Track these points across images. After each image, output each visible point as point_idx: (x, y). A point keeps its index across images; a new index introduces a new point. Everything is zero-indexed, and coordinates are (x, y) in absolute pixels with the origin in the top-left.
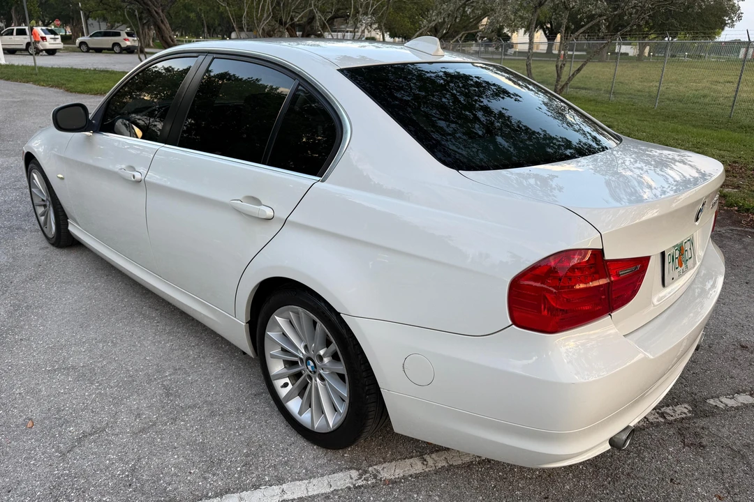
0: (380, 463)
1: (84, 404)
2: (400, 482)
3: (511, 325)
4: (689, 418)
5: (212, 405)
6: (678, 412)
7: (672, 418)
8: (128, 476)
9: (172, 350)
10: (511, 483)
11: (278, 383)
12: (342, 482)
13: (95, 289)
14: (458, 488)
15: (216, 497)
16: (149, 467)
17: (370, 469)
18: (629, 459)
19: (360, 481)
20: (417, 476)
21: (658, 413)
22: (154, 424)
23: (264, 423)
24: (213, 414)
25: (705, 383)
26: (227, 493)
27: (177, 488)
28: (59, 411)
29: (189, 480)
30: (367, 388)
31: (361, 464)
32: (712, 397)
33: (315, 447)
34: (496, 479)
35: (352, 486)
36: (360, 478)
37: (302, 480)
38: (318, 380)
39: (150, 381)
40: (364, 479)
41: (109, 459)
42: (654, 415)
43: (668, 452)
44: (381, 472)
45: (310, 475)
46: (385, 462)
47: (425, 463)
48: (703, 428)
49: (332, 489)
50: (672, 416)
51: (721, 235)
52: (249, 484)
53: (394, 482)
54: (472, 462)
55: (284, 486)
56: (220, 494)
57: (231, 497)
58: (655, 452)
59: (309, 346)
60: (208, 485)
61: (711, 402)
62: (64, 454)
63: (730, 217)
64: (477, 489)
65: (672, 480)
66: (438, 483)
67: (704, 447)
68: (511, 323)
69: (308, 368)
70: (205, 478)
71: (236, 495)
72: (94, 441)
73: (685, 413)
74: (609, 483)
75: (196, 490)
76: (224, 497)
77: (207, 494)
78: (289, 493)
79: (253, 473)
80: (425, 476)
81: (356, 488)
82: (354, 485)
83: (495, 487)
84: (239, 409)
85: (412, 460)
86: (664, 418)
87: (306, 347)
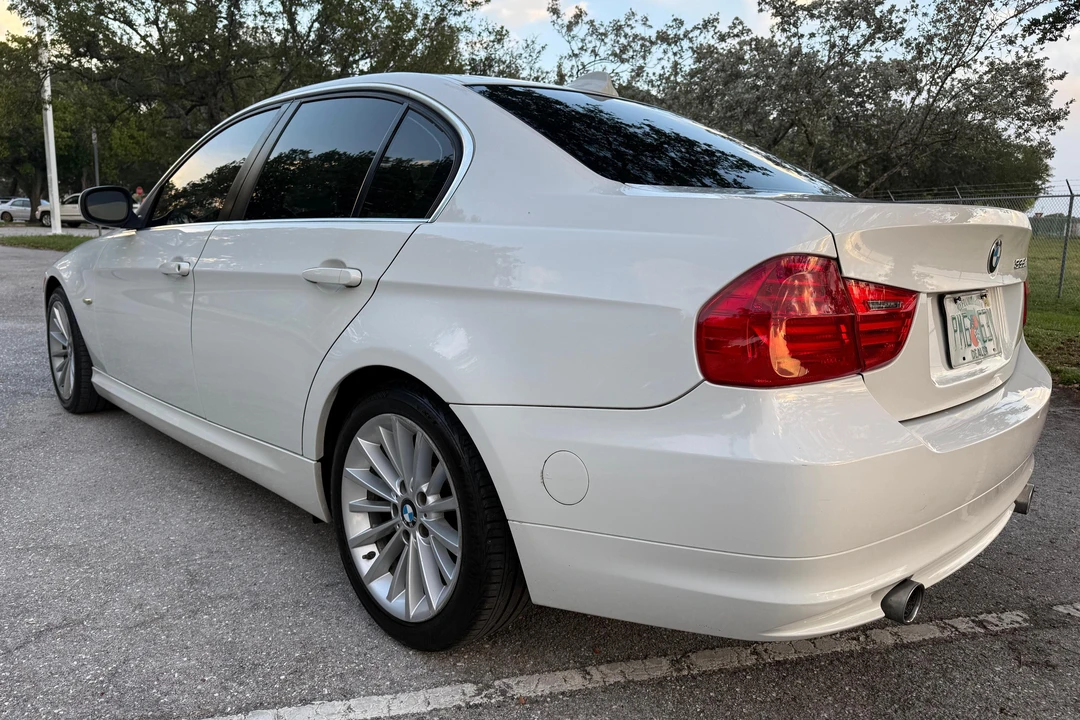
0: (514, 675)
1: (59, 589)
2: (545, 701)
3: (702, 381)
4: (1026, 629)
5: (257, 595)
6: (1008, 621)
7: (997, 628)
8: (102, 682)
9: (211, 529)
10: (730, 708)
11: (359, 553)
12: (448, 698)
13: (116, 460)
14: (640, 712)
15: (238, 713)
16: (140, 672)
17: (497, 683)
18: (928, 679)
19: (477, 698)
20: (572, 694)
21: (973, 621)
22: (162, 617)
23: (334, 621)
24: (255, 607)
25: (1048, 586)
26: (256, 708)
27: (178, 700)
28: (19, 597)
29: (200, 691)
30: (489, 526)
31: (483, 677)
32: (1062, 604)
33: (411, 653)
34: (704, 701)
35: (463, 705)
36: (478, 695)
37: (383, 694)
38: (418, 534)
39: (168, 564)
40: (485, 696)
41: (78, 660)
42: (967, 623)
43: (994, 672)
44: (515, 687)
45: (396, 688)
46: (522, 675)
47: (588, 677)
48: (1049, 642)
49: (429, 709)
50: (997, 625)
51: (1056, 416)
52: (295, 698)
53: (534, 702)
54: (665, 678)
55: (353, 702)
56: (244, 709)
57: (262, 713)
58: (972, 672)
59: (406, 482)
60: (229, 697)
61: (1061, 609)
62: (10, 651)
63: (1069, 397)
64: (671, 714)
65: (1002, 710)
66: (607, 704)
67: (1054, 667)
68: (701, 377)
69: (404, 519)
70: (225, 688)
71: (270, 712)
72: (62, 637)
73: (1017, 622)
74: (896, 711)
75: (207, 703)
76: (250, 714)
77: (225, 708)
78: (358, 711)
79: (305, 684)
80: (586, 694)
81: (469, 706)
82: (468, 704)
83: (702, 711)
84: (298, 602)
85: (566, 673)
86: (985, 627)
87: (403, 486)
